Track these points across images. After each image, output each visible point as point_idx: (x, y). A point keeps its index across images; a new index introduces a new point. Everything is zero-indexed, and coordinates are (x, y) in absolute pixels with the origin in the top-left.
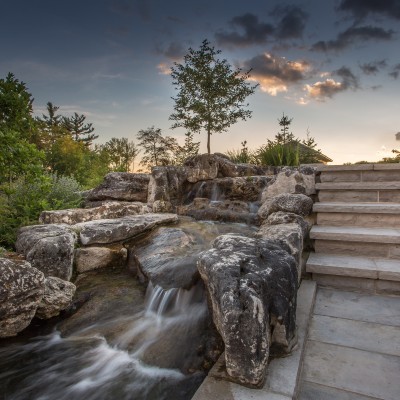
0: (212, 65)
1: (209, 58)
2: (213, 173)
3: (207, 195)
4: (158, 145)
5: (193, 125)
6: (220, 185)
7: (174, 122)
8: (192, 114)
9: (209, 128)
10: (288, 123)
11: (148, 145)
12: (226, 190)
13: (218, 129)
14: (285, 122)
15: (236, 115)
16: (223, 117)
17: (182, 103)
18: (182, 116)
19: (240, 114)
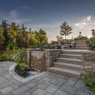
0: (66, 25)
1: (66, 24)
2: (66, 41)
3: (66, 44)
4: (59, 38)
5: (63, 35)
6: (67, 43)
7: (60, 34)
8: (63, 33)
9: (65, 35)
10: (81, 33)
11: (58, 38)
12: (68, 43)
13: (67, 35)
14: (80, 33)
15: (70, 33)
16: (68, 33)
17: (61, 31)
18: (61, 33)
19: (71, 33)
